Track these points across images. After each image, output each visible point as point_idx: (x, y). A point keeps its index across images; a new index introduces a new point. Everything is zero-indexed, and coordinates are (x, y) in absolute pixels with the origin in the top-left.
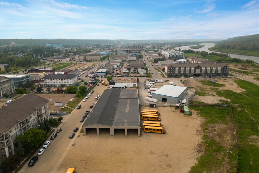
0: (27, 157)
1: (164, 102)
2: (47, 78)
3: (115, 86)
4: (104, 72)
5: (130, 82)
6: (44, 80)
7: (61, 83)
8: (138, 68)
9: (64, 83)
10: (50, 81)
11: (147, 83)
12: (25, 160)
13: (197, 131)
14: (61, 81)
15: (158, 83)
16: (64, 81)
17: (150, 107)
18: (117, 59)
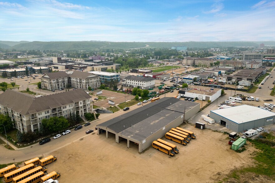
0: (46, 137)
1: (222, 126)
2: (128, 79)
3: (185, 95)
4: (191, 79)
5: (203, 94)
6: (125, 80)
7: (138, 85)
8: (243, 78)
9: (140, 85)
10: (129, 81)
11: (231, 98)
12: (43, 138)
13: (219, 174)
14: (137, 82)
15: (250, 101)
16: (140, 83)
17: (196, 127)
18: (230, 65)
